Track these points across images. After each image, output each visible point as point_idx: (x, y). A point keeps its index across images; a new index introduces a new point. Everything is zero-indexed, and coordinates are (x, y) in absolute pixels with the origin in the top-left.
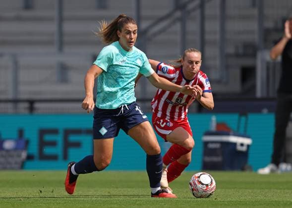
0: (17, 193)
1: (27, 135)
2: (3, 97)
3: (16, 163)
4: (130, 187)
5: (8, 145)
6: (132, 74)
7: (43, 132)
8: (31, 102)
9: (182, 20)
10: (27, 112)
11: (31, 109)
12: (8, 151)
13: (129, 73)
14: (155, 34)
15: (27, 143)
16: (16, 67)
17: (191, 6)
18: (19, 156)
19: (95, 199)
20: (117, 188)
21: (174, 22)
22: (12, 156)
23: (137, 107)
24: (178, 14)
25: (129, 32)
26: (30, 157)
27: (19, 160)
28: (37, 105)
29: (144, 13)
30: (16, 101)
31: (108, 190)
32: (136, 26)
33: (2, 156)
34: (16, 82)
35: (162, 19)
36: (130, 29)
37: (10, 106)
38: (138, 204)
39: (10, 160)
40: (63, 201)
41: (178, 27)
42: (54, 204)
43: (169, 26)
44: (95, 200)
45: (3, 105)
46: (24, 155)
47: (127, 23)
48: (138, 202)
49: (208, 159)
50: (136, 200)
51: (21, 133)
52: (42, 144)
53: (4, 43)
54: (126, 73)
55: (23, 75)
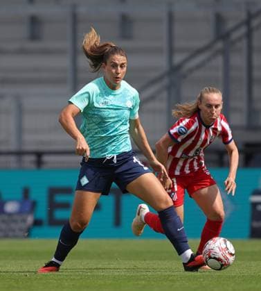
0: (21, 266)
1: (34, 195)
2: (4, 148)
3: (21, 230)
4: (160, 259)
5: (11, 207)
6: (118, 117)
7: (53, 192)
8: (39, 155)
9: (225, 53)
10: (33, 166)
11: (39, 163)
12: (10, 215)
13: (114, 115)
14: (191, 71)
15: (34, 205)
16: (20, 111)
17: (235, 35)
18: (24, 221)
19: (118, 274)
20: (145, 260)
21: (215, 55)
22: (15, 221)
23: (134, 157)
24: (220, 45)
25: (115, 66)
26: (37, 223)
27: (24, 226)
28: (46, 158)
29: (178, 44)
30: (20, 154)
31: (133, 262)
32: (125, 58)
33: (3, 221)
34: (20, 130)
35: (199, 51)
36: (117, 62)
37: (12, 159)
38: (170, 281)
39: (13, 226)
40: (78, 276)
41: (219, 61)
42: (67, 280)
43: (209, 60)
44: (118, 276)
45: (3, 159)
46: (30, 219)
47: (113, 54)
48: (171, 278)
49: (256, 224)
50: (169, 276)
51: (26, 192)
52: (53, 206)
53: (4, 82)
54: (110, 116)
55: (29, 122)
